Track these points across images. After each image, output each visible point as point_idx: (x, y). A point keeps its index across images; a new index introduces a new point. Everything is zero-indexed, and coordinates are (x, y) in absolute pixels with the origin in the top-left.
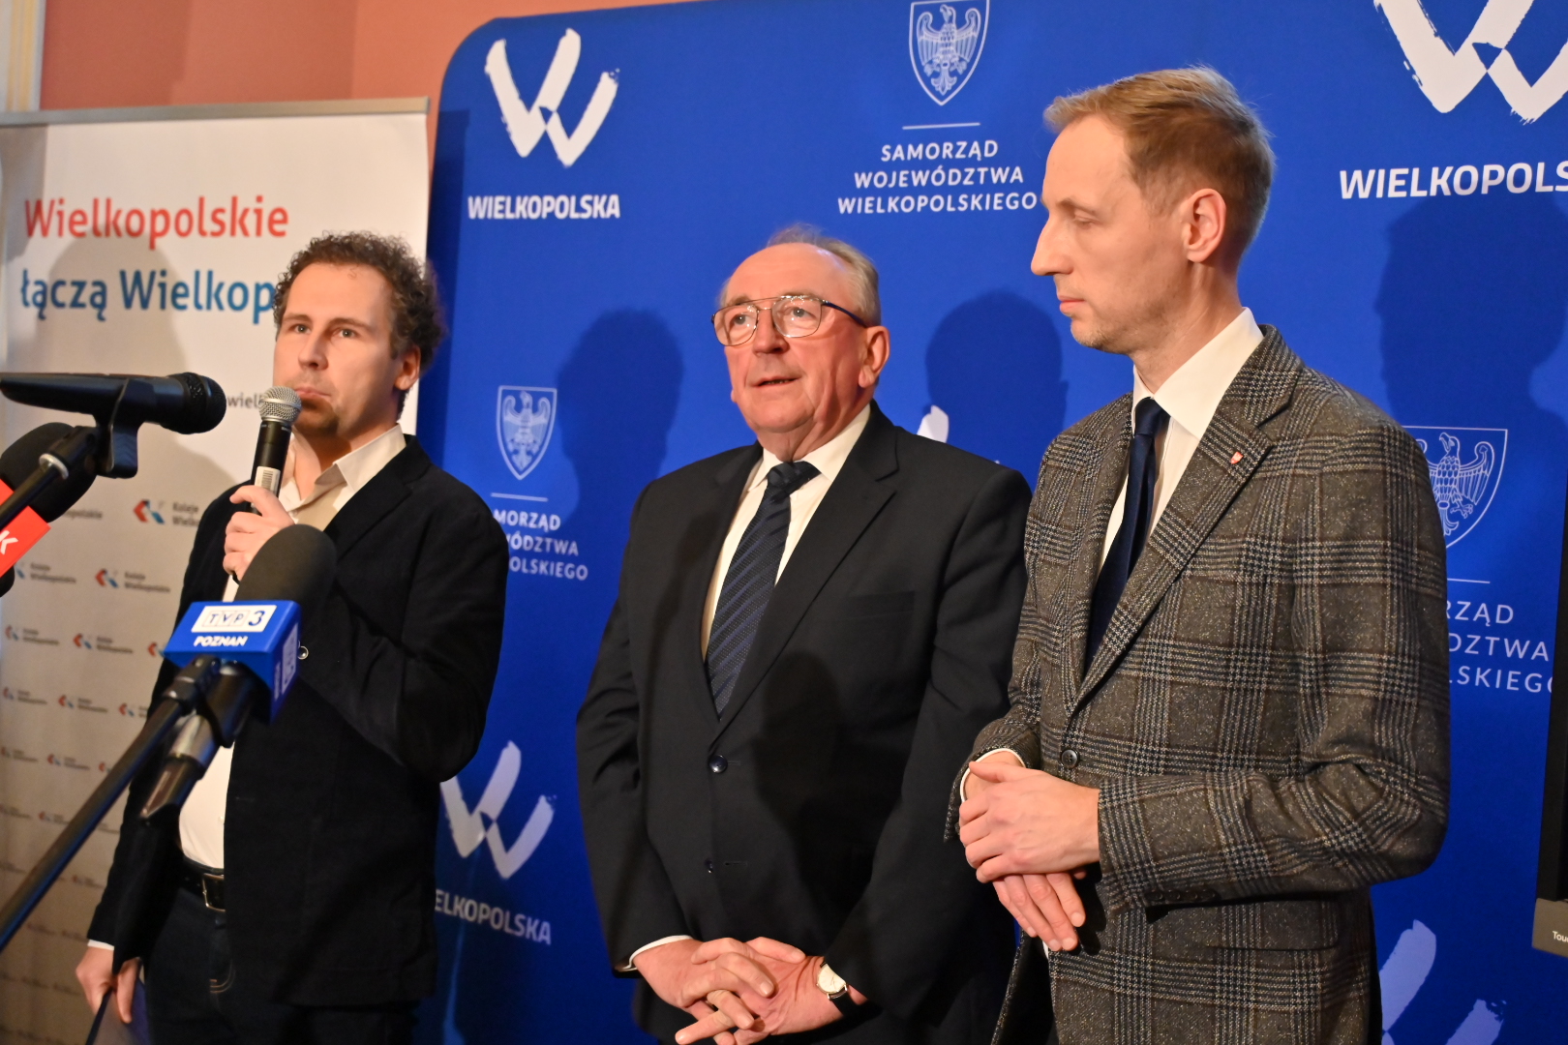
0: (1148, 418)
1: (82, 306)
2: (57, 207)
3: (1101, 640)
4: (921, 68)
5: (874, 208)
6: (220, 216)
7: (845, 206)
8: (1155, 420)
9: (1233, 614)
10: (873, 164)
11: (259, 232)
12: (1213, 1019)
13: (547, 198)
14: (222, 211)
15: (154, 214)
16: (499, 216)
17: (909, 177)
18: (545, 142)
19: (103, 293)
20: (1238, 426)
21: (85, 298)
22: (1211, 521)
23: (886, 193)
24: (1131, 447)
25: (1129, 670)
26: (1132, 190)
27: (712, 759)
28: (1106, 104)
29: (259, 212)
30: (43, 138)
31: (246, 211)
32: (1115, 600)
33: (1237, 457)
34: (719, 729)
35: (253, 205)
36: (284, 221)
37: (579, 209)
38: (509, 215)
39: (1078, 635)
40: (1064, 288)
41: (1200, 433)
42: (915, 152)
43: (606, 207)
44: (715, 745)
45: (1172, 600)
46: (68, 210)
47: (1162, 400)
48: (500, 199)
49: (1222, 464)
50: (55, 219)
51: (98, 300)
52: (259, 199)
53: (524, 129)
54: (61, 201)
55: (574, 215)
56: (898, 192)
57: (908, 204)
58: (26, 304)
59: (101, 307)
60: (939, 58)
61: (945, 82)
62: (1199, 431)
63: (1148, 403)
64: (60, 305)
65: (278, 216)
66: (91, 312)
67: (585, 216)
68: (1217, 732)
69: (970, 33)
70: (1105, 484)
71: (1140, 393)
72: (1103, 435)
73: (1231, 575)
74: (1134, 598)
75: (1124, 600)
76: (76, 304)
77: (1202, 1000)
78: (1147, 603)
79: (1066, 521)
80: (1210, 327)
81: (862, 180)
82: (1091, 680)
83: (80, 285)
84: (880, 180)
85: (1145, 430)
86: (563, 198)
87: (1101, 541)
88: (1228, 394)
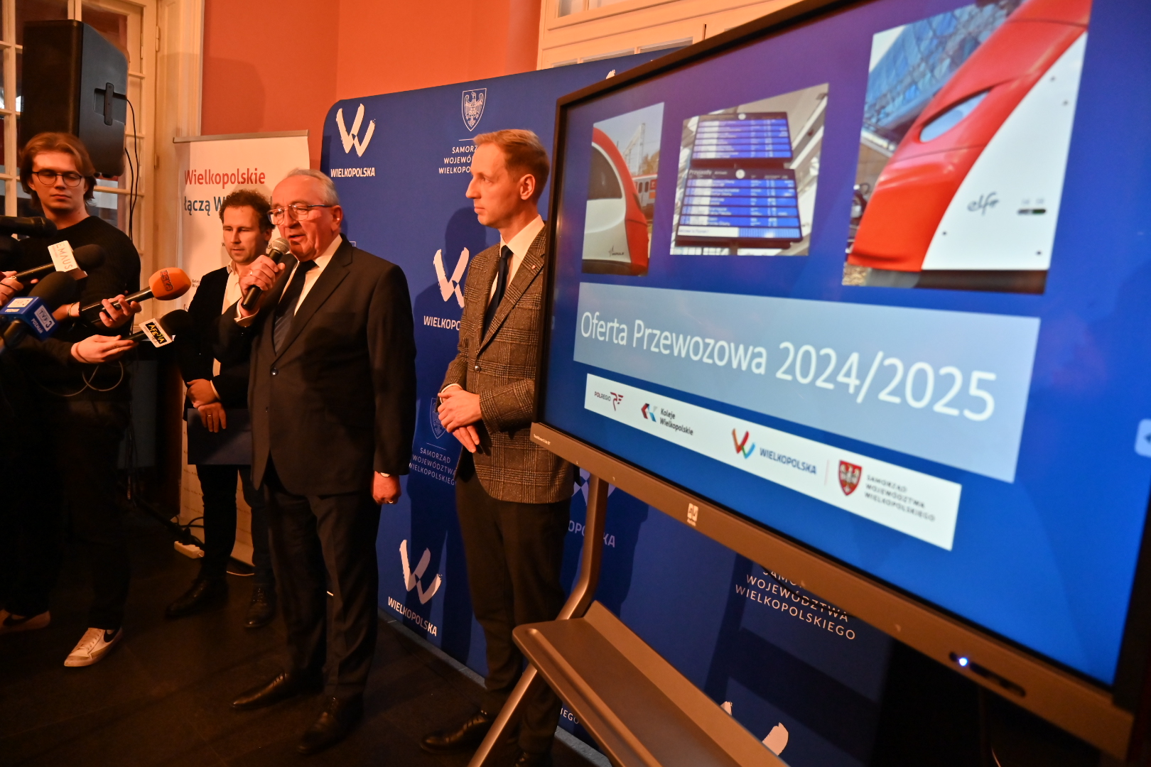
0: (505, 252)
1: (203, 210)
2: (194, 173)
3: (488, 329)
4: (465, 117)
5: (449, 171)
6: (244, 176)
7: (441, 171)
8: (508, 254)
9: (531, 320)
10: (450, 155)
11: (256, 183)
12: (524, 454)
13: (354, 169)
14: (244, 174)
15: (224, 175)
16: (339, 176)
17: (460, 159)
18: (353, 147)
19: (209, 205)
20: (535, 256)
21: (203, 207)
22: (525, 288)
23: (453, 166)
24: (498, 262)
25: (497, 339)
26: (505, 172)
27: (272, 370)
28: (496, 139)
29: (256, 174)
30: (189, 146)
31: (252, 174)
32: (493, 315)
33: (534, 267)
34: (275, 359)
35: (254, 172)
36: (264, 178)
37: (363, 173)
38: (343, 176)
39: (480, 327)
40: (476, 204)
41: (522, 259)
42: (462, 150)
43: (370, 172)
44: (274, 365)
45: (511, 315)
46: (197, 174)
47: (510, 246)
48: (340, 170)
49: (529, 269)
50: (194, 177)
51: (207, 208)
52: (256, 169)
53: (347, 142)
54: (195, 171)
55: (361, 175)
56: (457, 165)
57: (459, 170)
58: (186, 209)
59: (208, 210)
60: (471, 113)
61: (472, 122)
62: (522, 258)
63: (505, 247)
64: (196, 210)
65: (262, 176)
66: (205, 212)
67: (365, 176)
68: (526, 360)
69: (480, 103)
70: (489, 275)
71: (502, 244)
72: (491, 257)
73: (531, 307)
74: (499, 315)
75: (496, 315)
76: (201, 209)
77: (519, 448)
78: (503, 316)
79: (478, 287)
80: (527, 221)
81: (446, 161)
82: (485, 342)
83: (202, 202)
84: (452, 161)
85: (504, 257)
86: (358, 169)
87: (489, 294)
88: (532, 245)
